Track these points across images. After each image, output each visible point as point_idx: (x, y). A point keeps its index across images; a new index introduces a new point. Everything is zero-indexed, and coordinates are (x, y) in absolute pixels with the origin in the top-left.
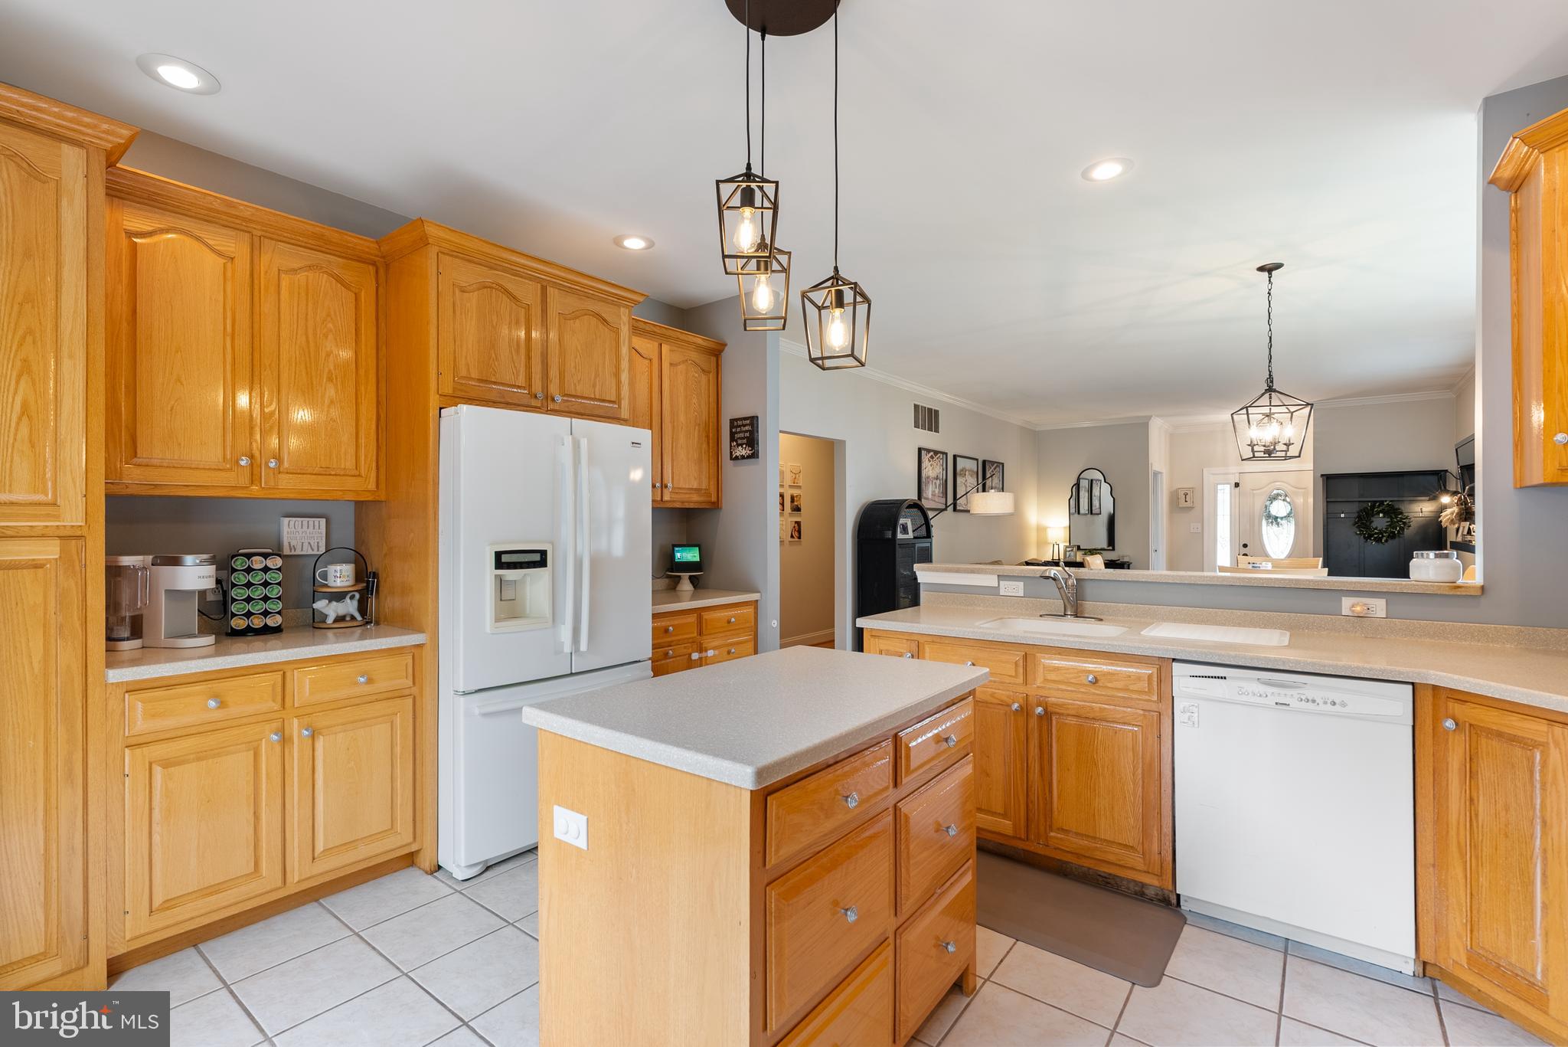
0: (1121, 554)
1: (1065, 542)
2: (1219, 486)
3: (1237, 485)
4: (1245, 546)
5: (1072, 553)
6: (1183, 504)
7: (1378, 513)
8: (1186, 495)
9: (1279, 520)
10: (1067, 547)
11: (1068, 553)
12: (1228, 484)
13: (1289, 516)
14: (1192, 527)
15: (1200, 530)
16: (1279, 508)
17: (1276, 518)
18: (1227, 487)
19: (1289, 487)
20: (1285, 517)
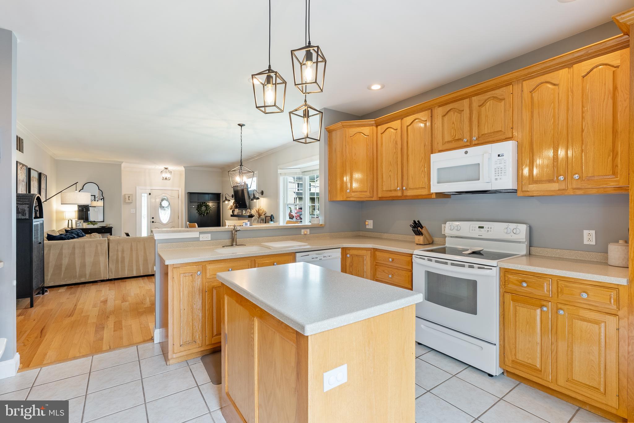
0: (108, 223)
1: (76, 219)
2: (142, 194)
3: (150, 194)
4: (153, 218)
5: (81, 224)
6: (127, 201)
7: (203, 206)
8: (129, 197)
9: (165, 208)
10: (77, 221)
11: (78, 225)
12: (146, 193)
13: (168, 206)
14: (131, 211)
15: (134, 212)
16: (165, 203)
17: (163, 207)
18: (146, 195)
19: (169, 196)
20: (167, 207)
